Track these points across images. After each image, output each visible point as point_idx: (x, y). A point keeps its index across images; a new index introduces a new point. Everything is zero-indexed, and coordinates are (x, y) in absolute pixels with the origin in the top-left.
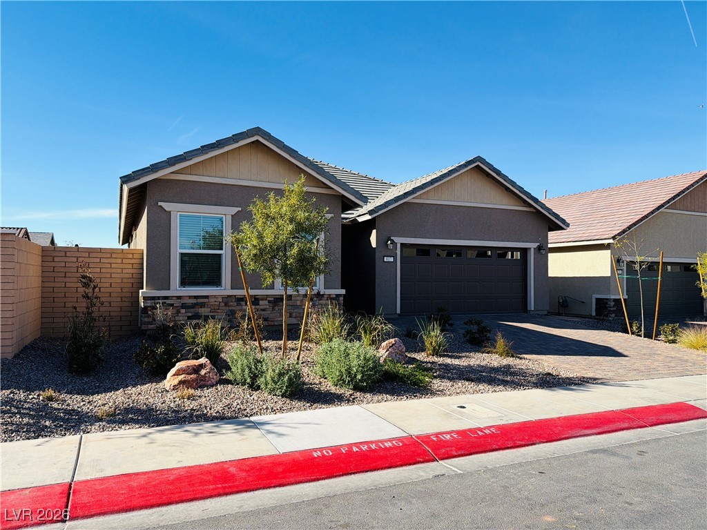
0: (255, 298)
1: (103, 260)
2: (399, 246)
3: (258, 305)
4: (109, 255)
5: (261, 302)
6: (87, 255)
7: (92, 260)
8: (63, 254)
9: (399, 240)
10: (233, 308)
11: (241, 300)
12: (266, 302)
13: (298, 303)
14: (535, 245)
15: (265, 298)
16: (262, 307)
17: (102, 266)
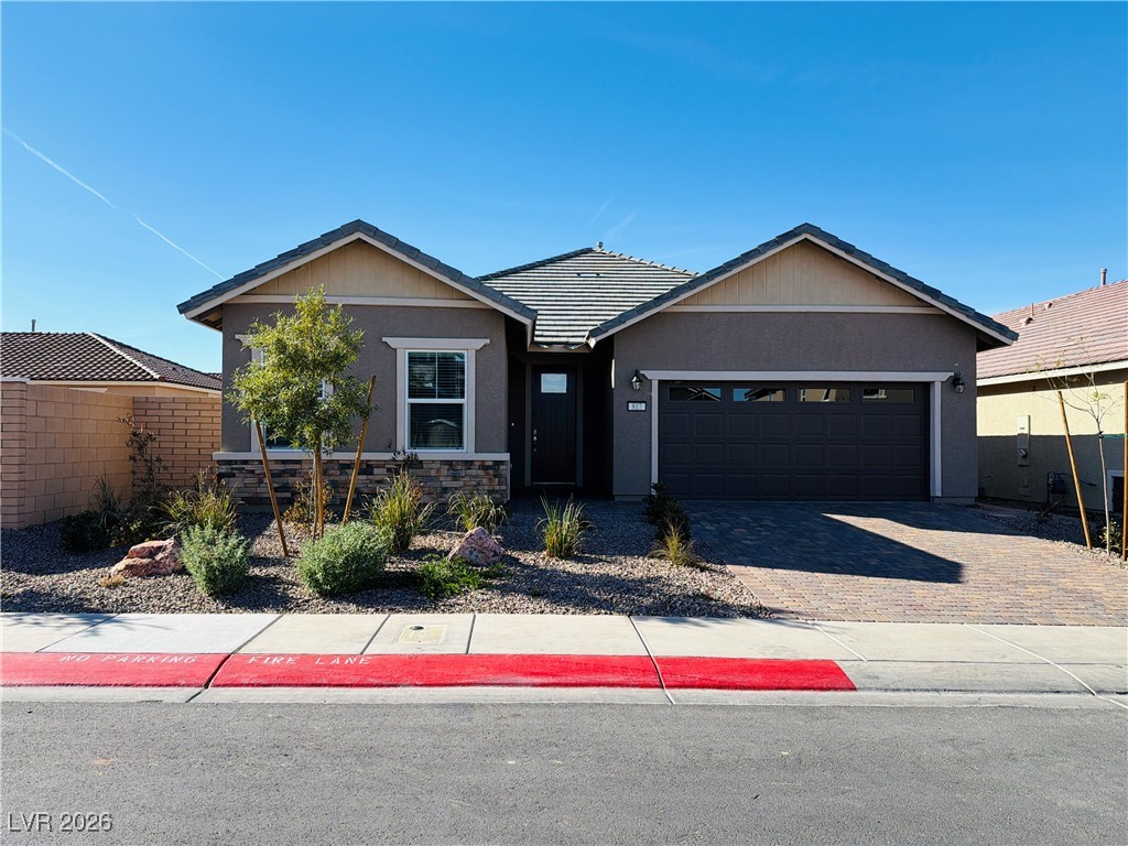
0: (367, 465)
1: (203, 413)
2: (655, 385)
3: (372, 474)
4: (209, 407)
5: (376, 471)
6: (184, 406)
7: (191, 413)
8: (156, 406)
9: (655, 376)
10: (336, 478)
11: (346, 466)
12: (384, 471)
13: (433, 473)
14: (945, 376)
15: (381, 464)
16: (378, 478)
17: (202, 420)
